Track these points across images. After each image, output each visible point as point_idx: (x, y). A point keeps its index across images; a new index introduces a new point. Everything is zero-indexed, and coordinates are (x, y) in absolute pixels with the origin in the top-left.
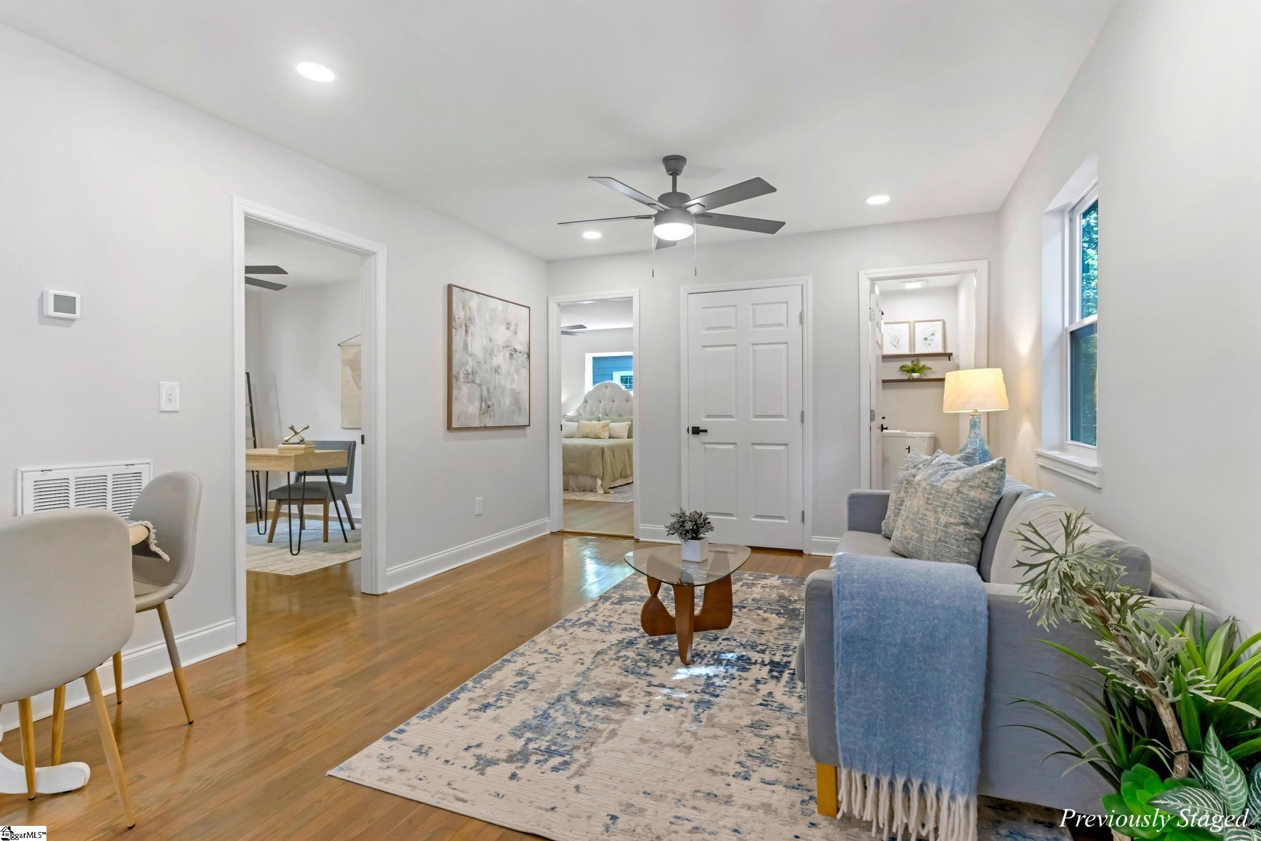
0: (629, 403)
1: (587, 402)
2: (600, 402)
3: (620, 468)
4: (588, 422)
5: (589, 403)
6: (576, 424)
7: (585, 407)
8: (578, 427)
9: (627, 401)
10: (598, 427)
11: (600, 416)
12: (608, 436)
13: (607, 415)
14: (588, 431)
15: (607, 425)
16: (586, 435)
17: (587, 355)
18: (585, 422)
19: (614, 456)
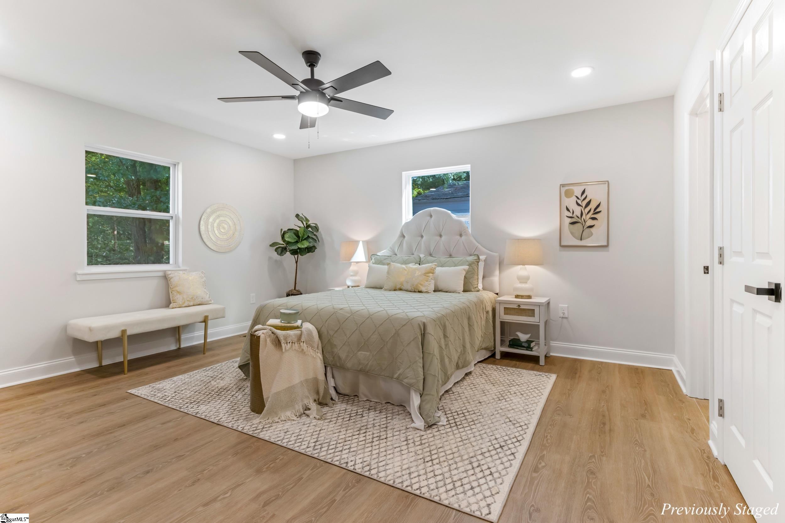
0: (463, 237)
1: (404, 237)
2: (422, 237)
3: (455, 357)
4: (404, 266)
5: (406, 239)
6: (386, 267)
7: (401, 245)
8: (388, 273)
9: (461, 235)
10: (418, 273)
11: (422, 256)
12: (432, 287)
13: (431, 255)
14: (402, 279)
15: (432, 271)
16: (398, 287)
17: (404, 173)
18: (399, 265)
19: (445, 336)
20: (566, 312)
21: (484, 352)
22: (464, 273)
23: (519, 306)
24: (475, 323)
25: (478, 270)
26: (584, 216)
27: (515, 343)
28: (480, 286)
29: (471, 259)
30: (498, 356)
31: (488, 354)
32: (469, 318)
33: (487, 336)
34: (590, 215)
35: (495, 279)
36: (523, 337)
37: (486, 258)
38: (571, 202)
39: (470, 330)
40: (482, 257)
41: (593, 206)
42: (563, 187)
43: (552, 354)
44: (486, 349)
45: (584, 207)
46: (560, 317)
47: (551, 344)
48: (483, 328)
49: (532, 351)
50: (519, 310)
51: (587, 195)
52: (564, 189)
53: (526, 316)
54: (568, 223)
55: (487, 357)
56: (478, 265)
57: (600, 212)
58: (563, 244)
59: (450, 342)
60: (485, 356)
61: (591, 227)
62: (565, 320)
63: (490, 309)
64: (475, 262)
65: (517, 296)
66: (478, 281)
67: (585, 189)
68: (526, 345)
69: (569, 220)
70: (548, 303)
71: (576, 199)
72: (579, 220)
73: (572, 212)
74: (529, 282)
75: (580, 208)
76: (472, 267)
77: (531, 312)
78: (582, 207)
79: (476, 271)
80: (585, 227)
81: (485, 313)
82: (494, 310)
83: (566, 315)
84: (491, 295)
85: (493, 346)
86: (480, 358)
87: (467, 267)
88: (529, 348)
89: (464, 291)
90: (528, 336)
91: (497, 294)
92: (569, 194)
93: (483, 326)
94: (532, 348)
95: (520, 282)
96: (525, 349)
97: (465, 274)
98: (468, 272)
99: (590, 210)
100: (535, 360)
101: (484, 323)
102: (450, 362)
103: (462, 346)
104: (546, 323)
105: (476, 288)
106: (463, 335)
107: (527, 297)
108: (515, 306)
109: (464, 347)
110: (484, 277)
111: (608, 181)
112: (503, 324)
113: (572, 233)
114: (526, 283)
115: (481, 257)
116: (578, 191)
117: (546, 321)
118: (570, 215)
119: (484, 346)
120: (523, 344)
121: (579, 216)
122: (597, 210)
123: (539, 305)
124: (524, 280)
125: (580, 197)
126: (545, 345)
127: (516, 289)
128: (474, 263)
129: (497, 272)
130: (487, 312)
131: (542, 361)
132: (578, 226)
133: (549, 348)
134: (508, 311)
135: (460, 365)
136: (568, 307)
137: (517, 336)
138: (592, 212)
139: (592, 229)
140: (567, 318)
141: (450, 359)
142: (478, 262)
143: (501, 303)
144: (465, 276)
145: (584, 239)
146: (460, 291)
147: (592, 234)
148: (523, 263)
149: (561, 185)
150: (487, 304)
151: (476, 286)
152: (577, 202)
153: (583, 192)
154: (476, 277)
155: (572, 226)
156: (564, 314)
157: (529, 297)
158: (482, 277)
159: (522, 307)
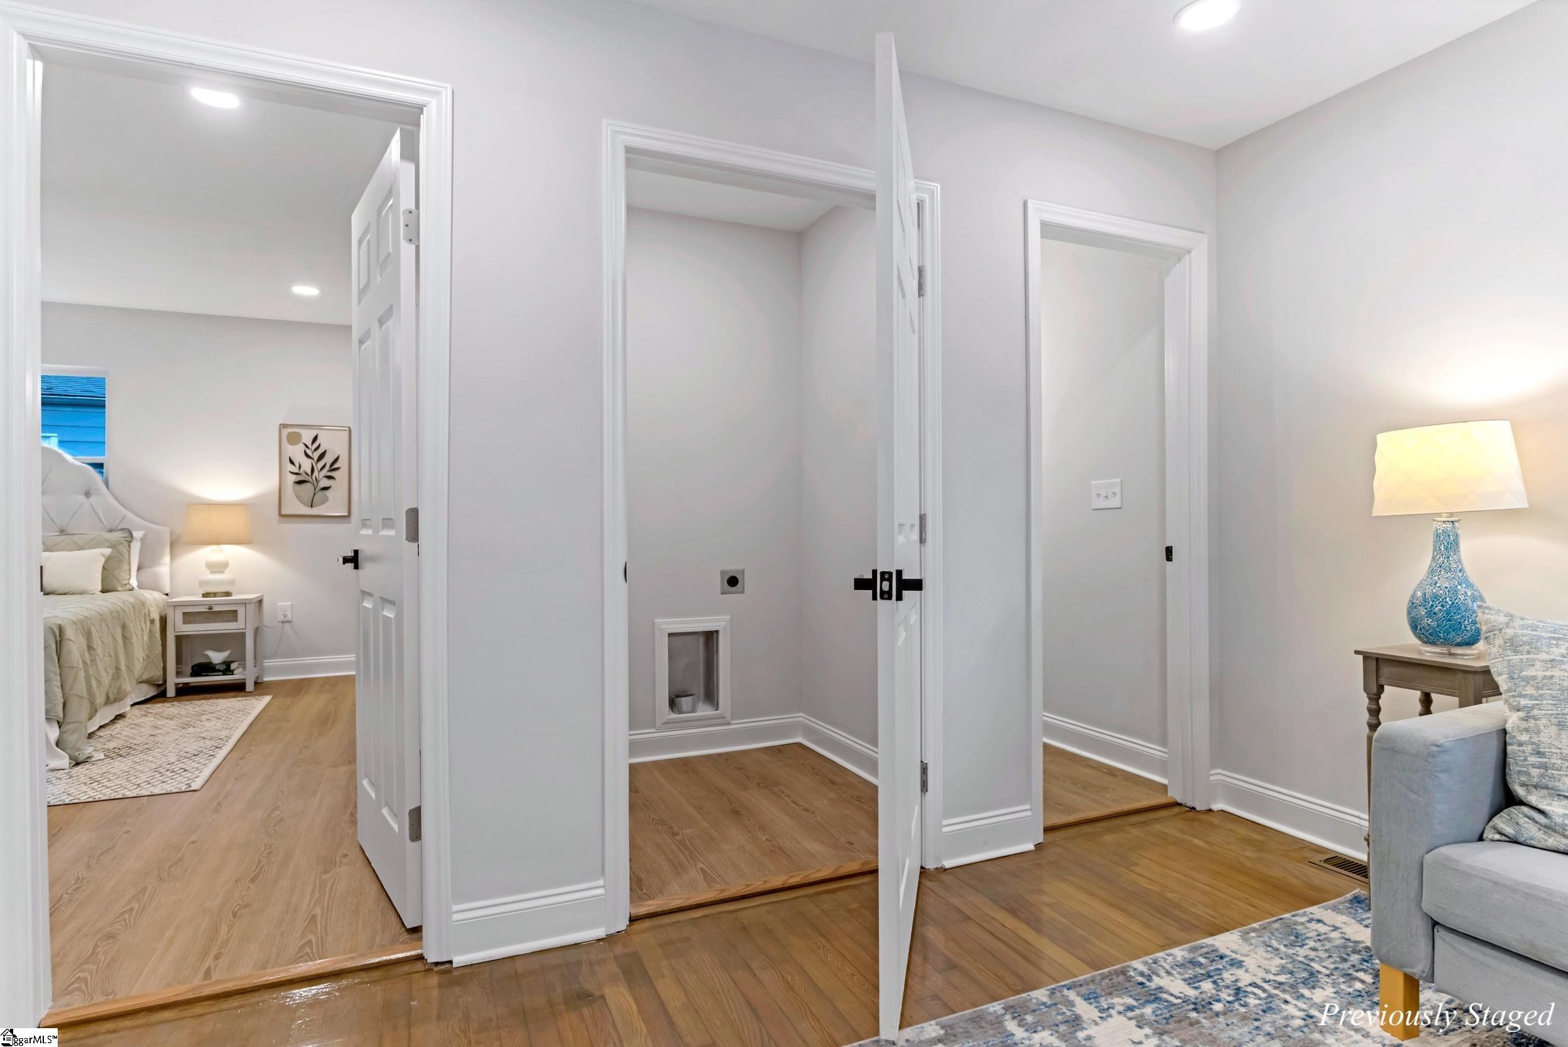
20: (289, 614)
21: (145, 687)
22: (103, 560)
23: (211, 608)
24: (134, 635)
25: (129, 555)
26: (316, 473)
27: (205, 668)
28: (134, 582)
29: (117, 536)
30: (171, 692)
31: (152, 692)
32: (124, 627)
33: (151, 660)
34: (325, 472)
35: (164, 568)
36: (217, 657)
37: (145, 535)
38: (296, 452)
39: (125, 645)
40: (138, 534)
41: (329, 459)
42: (284, 427)
43: (266, 679)
44: (149, 682)
45: (316, 460)
46: (279, 622)
47: (265, 664)
48: (145, 646)
49: (233, 674)
50: (211, 615)
51: (320, 445)
52: (285, 432)
53: (223, 621)
54: (292, 482)
55: (149, 696)
56: (129, 546)
57: (338, 468)
58: (284, 512)
59: (97, 658)
60: (147, 694)
61: (326, 489)
62: (287, 625)
63: (156, 616)
64: (124, 542)
65: (204, 595)
66: (130, 574)
67: (317, 435)
68: (223, 667)
69: (294, 478)
70: (260, 602)
71: (304, 447)
72: (308, 478)
73: (298, 466)
74: (227, 571)
75: (310, 461)
76: (117, 550)
77: (232, 615)
78: (314, 460)
79: (126, 556)
80: (318, 489)
81: (148, 622)
82: (164, 620)
83: (289, 618)
84: (158, 596)
85: (162, 678)
86: (138, 698)
87: (107, 551)
88: (228, 670)
89: (103, 591)
90: (226, 654)
91: (167, 595)
92: (294, 439)
93: (145, 643)
94: (233, 671)
95: (212, 572)
96: (221, 673)
97: (104, 562)
98: (108, 559)
99: (325, 465)
100: (238, 688)
101: (146, 638)
102: (98, 687)
103: (114, 668)
104: (257, 631)
105: (126, 585)
106: (116, 650)
107: (223, 594)
108: (204, 609)
109: (118, 669)
110: (139, 568)
111: (349, 428)
112: (179, 639)
113: (298, 497)
114: (222, 572)
115: (135, 534)
116: (307, 436)
117: (257, 628)
118: (296, 470)
119: (145, 677)
120: (217, 667)
121: (309, 473)
122: (336, 466)
123: (244, 603)
124: (218, 567)
125: (310, 446)
126: (255, 666)
127: (202, 583)
128: (122, 544)
129: (167, 559)
130: (152, 621)
131: (250, 687)
132: (307, 487)
133: (262, 670)
134: (189, 617)
135: (112, 697)
136: (292, 605)
137: (207, 656)
138: (327, 468)
139: (328, 493)
140: (289, 622)
141: (99, 681)
142: (131, 542)
143: (176, 606)
144: (103, 567)
145: (315, 507)
146: (95, 591)
147: (326, 499)
148: (218, 542)
149: (280, 425)
150: (151, 609)
151: (127, 582)
152: (305, 452)
153: (315, 439)
154: (127, 567)
155: (298, 487)
156: (285, 616)
157: (228, 594)
158: (136, 568)
159: (216, 609)
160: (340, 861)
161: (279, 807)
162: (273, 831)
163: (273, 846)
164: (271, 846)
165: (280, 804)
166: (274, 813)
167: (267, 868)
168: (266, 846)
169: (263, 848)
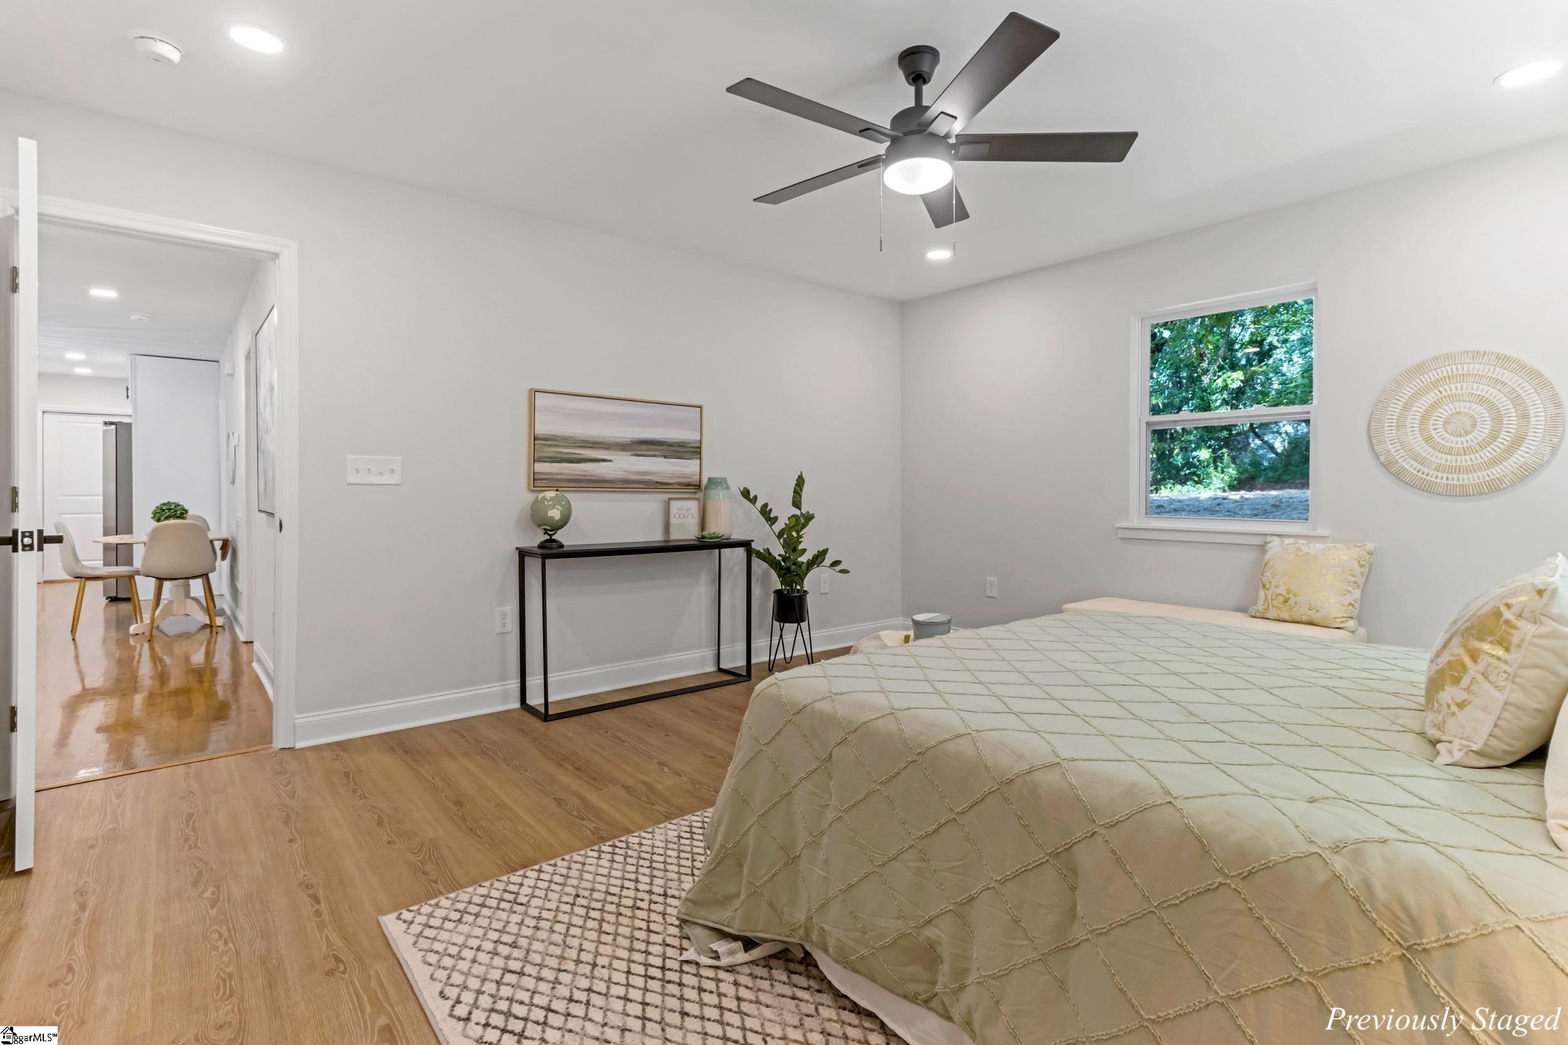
160: (97, 841)
161: (212, 907)
162: (198, 865)
163: (187, 848)
164: (190, 848)
165: (213, 912)
166: (213, 893)
167: (182, 826)
168: (196, 847)
169: (199, 844)
